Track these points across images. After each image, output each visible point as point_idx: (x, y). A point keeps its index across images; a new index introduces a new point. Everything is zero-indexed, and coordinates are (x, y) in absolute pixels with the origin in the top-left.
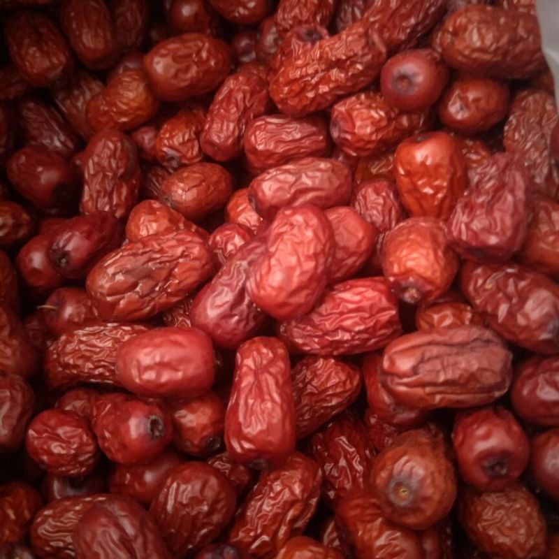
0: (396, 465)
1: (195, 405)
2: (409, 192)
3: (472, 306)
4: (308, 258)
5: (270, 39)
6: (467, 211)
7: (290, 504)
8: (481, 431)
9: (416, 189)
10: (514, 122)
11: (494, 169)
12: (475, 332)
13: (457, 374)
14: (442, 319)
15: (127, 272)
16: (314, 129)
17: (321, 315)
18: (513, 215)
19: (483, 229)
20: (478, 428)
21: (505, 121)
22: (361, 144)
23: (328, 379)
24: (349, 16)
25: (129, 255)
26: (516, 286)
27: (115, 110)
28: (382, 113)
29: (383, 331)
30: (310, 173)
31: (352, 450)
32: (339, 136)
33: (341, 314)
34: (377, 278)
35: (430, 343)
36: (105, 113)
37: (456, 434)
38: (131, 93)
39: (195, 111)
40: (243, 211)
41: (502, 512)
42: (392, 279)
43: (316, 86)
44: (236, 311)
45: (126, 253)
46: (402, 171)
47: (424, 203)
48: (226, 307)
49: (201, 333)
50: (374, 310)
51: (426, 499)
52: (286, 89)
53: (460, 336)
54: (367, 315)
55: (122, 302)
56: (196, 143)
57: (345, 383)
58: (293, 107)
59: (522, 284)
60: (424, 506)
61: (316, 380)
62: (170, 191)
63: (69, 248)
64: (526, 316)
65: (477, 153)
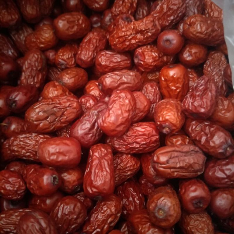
0: (159, 201)
1: (71, 171)
2: (165, 88)
3: (189, 137)
4: (126, 111)
5: (107, 18)
6: (192, 98)
7: (109, 216)
8: (193, 188)
9: (168, 87)
10: (208, 63)
11: (203, 81)
12: (192, 147)
13: (185, 164)
14: (177, 141)
15: (44, 112)
16: (126, 58)
17: (127, 136)
18: (211, 101)
19: (199, 106)
20: (191, 187)
21: (204, 62)
22: (147, 66)
23: (127, 163)
24: (141, 13)
25: (45, 104)
26: (209, 130)
27: (39, 41)
28: (157, 54)
29: (152, 145)
30: (126, 76)
31: (135, 194)
32: (138, 62)
33: (136, 136)
34: (151, 122)
35: (174, 151)
36: (34, 42)
37: (182, 189)
38: (47, 35)
40: (92, 89)
41: (198, 222)
42: (159, 123)
43: (130, 40)
44: (91, 132)
45: (44, 103)
46: (163, 79)
47: (171, 93)
48: (87, 130)
49: (75, 139)
50: (150, 136)
51: (171, 216)
52: (117, 40)
53: (186, 148)
54: (147, 137)
55: (41, 124)
56: (74, 59)
57: (134, 165)
58: (120, 48)
59: (212, 129)
60: (170, 218)
61: (122, 164)
62: (62, 78)
63: (17, 99)
64: (214, 142)
65: (192, 74)
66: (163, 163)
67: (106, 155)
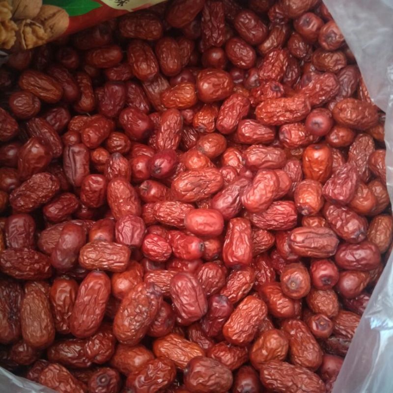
0: (292, 275)
1: (212, 241)
2: (308, 168)
3: (326, 219)
4: (270, 192)
5: (253, 79)
6: (333, 185)
7: (245, 284)
8: (324, 267)
9: (311, 167)
10: (355, 146)
11: (345, 169)
12: (327, 231)
13: (319, 245)
14: (313, 223)
16: (271, 131)
17: (267, 213)
18: (350, 190)
19: (338, 194)
20: (322, 266)
21: (351, 144)
22: (292, 145)
23: (263, 238)
24: (290, 75)
25: (193, 176)
26: (346, 216)
27: (178, 100)
28: (303, 134)
29: (290, 224)
30: (271, 154)
31: (267, 267)
32: (283, 139)
33: (275, 214)
34: (290, 202)
35: (310, 232)
36: (173, 100)
37: (313, 267)
38: (187, 94)
39: (213, 107)
40: (231, 159)
42: (299, 205)
44: (233, 206)
46: (307, 159)
47: (313, 174)
48: (229, 204)
49: (217, 212)
50: (288, 215)
51: (301, 288)
53: (321, 231)
54: (285, 216)
55: (188, 195)
56: (214, 123)
57: (269, 240)
59: (348, 216)
60: (300, 290)
61: (258, 238)
62: (203, 146)
63: (162, 166)
64: (348, 228)
65: (337, 155)
66: (299, 243)
67: (246, 229)
